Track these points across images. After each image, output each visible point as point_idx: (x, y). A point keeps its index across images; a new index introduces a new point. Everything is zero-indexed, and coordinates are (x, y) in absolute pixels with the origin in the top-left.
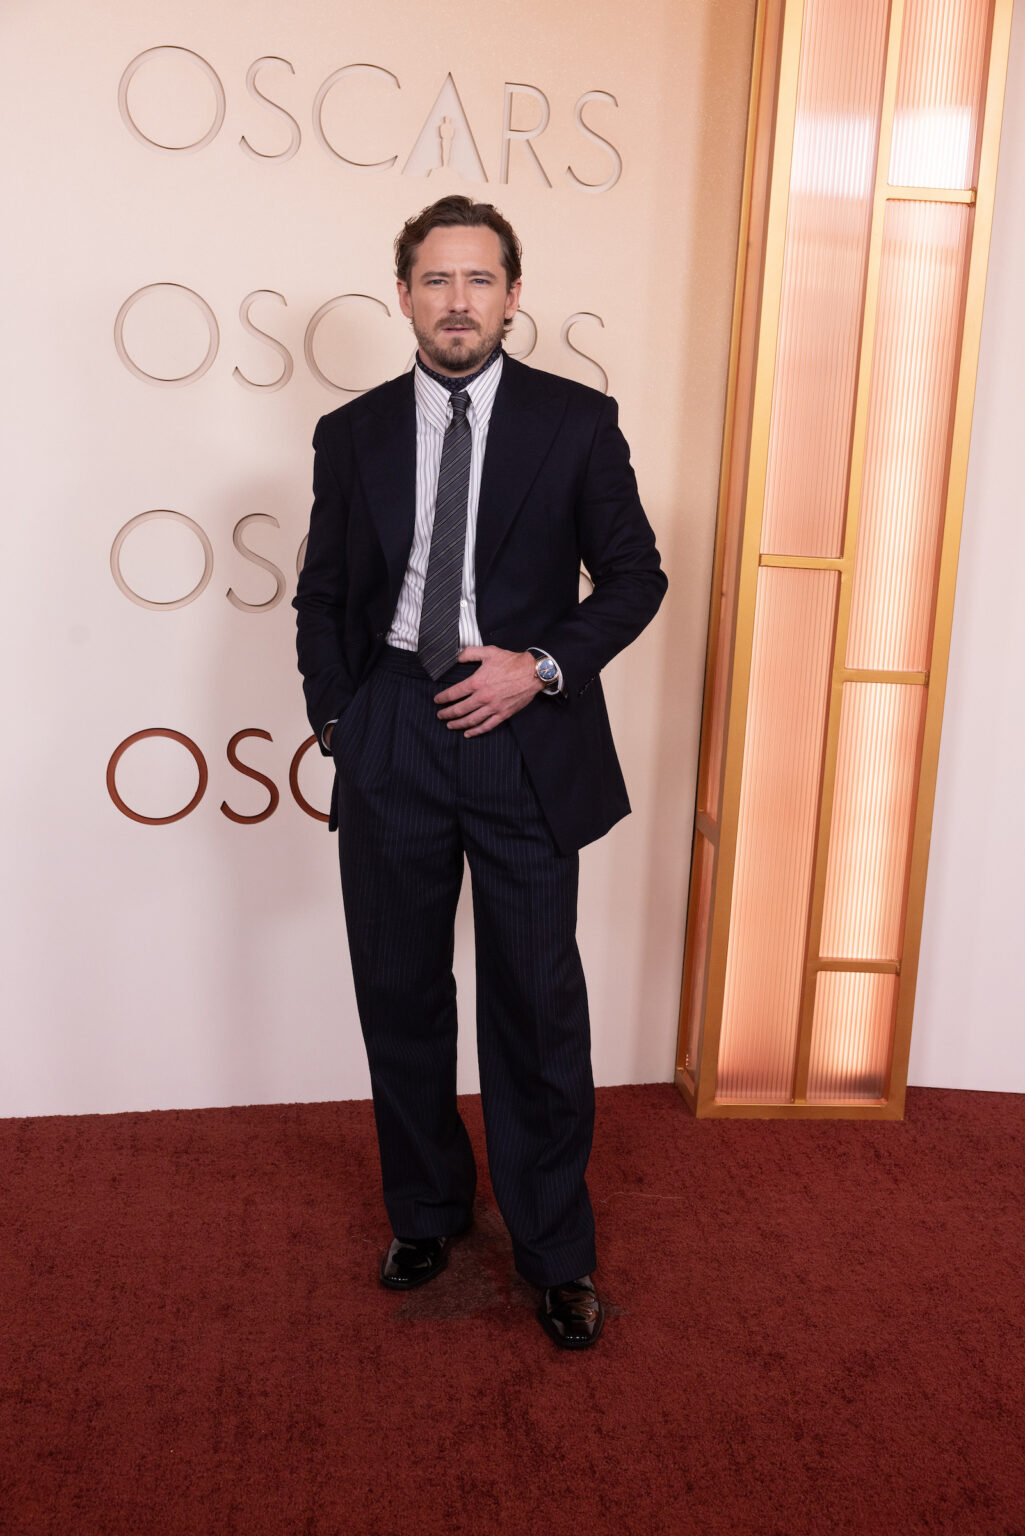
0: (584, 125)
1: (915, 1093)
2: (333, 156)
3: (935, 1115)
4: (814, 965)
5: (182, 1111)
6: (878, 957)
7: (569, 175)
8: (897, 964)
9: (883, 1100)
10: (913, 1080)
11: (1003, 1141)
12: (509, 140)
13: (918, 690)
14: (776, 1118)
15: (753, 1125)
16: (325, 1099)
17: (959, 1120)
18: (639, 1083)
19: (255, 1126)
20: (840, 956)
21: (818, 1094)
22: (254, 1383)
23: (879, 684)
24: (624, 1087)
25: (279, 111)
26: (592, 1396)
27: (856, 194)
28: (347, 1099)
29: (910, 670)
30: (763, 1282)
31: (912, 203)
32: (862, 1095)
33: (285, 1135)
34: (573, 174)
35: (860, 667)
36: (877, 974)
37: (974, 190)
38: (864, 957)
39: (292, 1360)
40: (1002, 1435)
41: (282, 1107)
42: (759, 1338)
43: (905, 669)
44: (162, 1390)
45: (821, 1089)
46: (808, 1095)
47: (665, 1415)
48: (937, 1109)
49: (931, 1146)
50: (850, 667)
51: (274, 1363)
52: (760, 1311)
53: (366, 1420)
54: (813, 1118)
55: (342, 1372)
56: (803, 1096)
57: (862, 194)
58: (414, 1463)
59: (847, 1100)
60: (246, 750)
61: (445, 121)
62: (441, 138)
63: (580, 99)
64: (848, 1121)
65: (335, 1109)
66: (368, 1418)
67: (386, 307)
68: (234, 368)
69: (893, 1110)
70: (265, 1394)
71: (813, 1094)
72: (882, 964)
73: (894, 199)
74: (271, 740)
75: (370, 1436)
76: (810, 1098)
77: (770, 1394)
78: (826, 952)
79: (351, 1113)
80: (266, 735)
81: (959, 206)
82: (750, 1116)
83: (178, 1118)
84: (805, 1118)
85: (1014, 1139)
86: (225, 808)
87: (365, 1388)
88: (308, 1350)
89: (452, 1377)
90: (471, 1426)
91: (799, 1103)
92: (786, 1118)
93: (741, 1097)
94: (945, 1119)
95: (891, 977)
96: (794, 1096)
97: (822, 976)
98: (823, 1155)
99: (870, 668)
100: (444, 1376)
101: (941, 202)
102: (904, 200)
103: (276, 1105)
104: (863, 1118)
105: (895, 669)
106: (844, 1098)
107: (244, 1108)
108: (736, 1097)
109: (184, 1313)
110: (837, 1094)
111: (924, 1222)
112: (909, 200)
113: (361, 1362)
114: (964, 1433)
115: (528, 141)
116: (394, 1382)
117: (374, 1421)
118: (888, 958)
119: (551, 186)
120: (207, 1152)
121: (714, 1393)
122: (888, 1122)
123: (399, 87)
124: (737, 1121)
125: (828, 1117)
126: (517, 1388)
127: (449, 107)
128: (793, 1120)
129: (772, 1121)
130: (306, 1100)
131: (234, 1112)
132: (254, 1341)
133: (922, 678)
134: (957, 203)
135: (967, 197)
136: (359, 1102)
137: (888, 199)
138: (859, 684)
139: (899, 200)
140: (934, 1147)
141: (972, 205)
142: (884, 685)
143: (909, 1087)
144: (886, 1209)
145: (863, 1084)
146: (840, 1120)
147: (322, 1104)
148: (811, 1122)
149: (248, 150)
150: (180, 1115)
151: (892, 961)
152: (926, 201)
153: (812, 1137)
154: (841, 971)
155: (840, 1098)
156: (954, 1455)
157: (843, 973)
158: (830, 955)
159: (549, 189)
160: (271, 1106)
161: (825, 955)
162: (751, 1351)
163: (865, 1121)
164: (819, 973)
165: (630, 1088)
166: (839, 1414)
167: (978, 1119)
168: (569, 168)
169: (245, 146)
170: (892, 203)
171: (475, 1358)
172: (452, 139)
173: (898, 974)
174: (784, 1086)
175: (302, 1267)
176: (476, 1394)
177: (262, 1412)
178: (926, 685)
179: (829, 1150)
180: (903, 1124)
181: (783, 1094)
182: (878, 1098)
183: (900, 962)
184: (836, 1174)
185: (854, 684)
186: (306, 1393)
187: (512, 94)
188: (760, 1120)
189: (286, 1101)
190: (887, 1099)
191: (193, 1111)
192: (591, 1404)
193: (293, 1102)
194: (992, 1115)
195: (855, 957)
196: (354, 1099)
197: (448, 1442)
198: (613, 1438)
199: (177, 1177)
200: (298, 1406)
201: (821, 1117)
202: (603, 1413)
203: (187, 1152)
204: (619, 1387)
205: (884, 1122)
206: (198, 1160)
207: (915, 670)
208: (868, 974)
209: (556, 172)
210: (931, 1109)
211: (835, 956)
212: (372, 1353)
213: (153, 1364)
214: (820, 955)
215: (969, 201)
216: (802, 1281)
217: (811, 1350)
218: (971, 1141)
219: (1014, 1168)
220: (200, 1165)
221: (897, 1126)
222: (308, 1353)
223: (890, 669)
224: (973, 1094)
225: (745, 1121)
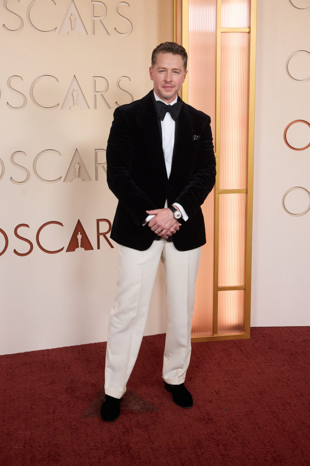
0: (119, 14)
1: (254, 329)
2: (35, 29)
3: (260, 336)
4: (217, 289)
5: (8, 355)
6: (238, 285)
7: (115, 30)
8: (244, 287)
9: (243, 332)
10: (252, 325)
11: (283, 343)
12: (94, 20)
13: (244, 195)
14: (208, 341)
15: (200, 344)
16: (57, 347)
17: (268, 337)
18: (162, 333)
19: (33, 358)
20: (225, 285)
21: (221, 332)
22: (36, 443)
23: (231, 194)
24: (157, 335)
25: (16, 15)
26: (149, 438)
27: (211, 31)
28: (64, 346)
29: (241, 188)
30: (205, 396)
31: (230, 33)
32: (236, 331)
33: (44, 360)
34: (117, 31)
35: (224, 189)
36: (238, 291)
37: (250, 28)
38: (233, 285)
39: (49, 434)
40: (285, 438)
41: (42, 351)
42: (204, 414)
43: (239, 188)
44: (5, 448)
45: (222, 330)
46: (218, 332)
47: (174, 442)
48: (261, 333)
49: (259, 346)
50: (221, 189)
51: (43, 436)
52: (204, 405)
53: (74, 452)
54: (220, 340)
55: (65, 437)
56: (217, 333)
57: (213, 31)
58: (91, 465)
59: (231, 333)
60: (20, 231)
61: (72, 15)
62: (71, 21)
63: (117, 5)
64: (232, 340)
65: (60, 350)
66: (75, 451)
67: (57, 78)
68: (7, 103)
69: (246, 335)
70: (40, 446)
71: (220, 332)
72: (239, 287)
73: (223, 32)
74: (29, 227)
75: (75, 457)
76: (219, 333)
77: (208, 432)
78: (220, 285)
79: (66, 351)
80: (27, 226)
81: (245, 33)
82: (200, 341)
83: (7, 358)
84: (216, 340)
85: (287, 342)
86: (15, 251)
87: (73, 442)
88: (54, 431)
89: (102, 436)
90: (109, 451)
91: (215, 335)
92: (211, 341)
93: (196, 335)
94: (264, 337)
95: (242, 291)
96: (213, 333)
97: (220, 293)
98: (224, 352)
99: (228, 189)
100: (100, 435)
101: (239, 32)
102: (227, 32)
103: (40, 350)
104: (237, 339)
105: (236, 188)
106: (230, 333)
107: (29, 352)
108: (194, 335)
109: (11, 422)
110: (228, 332)
111: (257, 372)
112: (229, 32)
113: (72, 433)
114: (272, 439)
115: (100, 20)
116: (83, 439)
117: (77, 452)
118: (241, 285)
119: (109, 35)
120: (17, 368)
121: (190, 433)
122: (245, 339)
123: (56, 5)
124: (195, 343)
125: (225, 339)
126: (124, 437)
127: (73, 10)
128: (214, 341)
129: (207, 342)
130: (50, 348)
131: (26, 353)
132: (36, 429)
133: (245, 191)
134: (244, 32)
135: (247, 30)
136: (68, 347)
137: (221, 32)
138: (224, 194)
139: (225, 32)
140: (260, 347)
141: (249, 32)
142: (233, 194)
143: (251, 327)
144: (245, 368)
145: (237, 328)
146: (229, 340)
147: (56, 349)
148: (220, 341)
149: (6, 29)
150: (8, 356)
151: (243, 286)
152: (234, 32)
153: (220, 346)
154: (226, 290)
155: (229, 333)
156: (269, 446)
157: (227, 291)
158: (222, 285)
159: (109, 36)
160: (39, 351)
161: (220, 286)
162: (202, 419)
163: (238, 340)
164: (219, 292)
165: (160, 335)
166: (231, 436)
167: (275, 336)
168: (115, 28)
169: (5, 27)
170: (223, 33)
171: (110, 429)
172: (75, 21)
173: (245, 290)
174: (210, 330)
175: (51, 403)
176: (110, 440)
177: (39, 453)
178: (247, 193)
179: (226, 350)
180: (250, 340)
181: (210, 333)
182: (241, 332)
183: (245, 286)
184: (228, 358)
185: (223, 194)
186: (54, 445)
187: (94, 4)
188: (202, 342)
189: (44, 349)
190: (244, 332)
191: (12, 354)
192: (149, 440)
193: (46, 349)
194: (279, 334)
195: (230, 285)
196: (66, 346)
197: (102, 457)
198: (157, 451)
199: (7, 377)
200: (51, 449)
201: (222, 340)
202: (153, 443)
203: (10, 369)
204: (158, 434)
205: (244, 339)
206: (14, 371)
207: (243, 188)
208: (235, 291)
209: (110, 29)
210: (259, 334)
211: (223, 285)
212: (76, 430)
213: (2, 440)
214: (219, 286)
215: (248, 31)
216: (218, 394)
217: (222, 416)
218: (272, 344)
219: (287, 351)
220: (15, 372)
221: (248, 340)
222: (54, 432)
223: (234, 189)
224: (273, 328)
225: (198, 343)
